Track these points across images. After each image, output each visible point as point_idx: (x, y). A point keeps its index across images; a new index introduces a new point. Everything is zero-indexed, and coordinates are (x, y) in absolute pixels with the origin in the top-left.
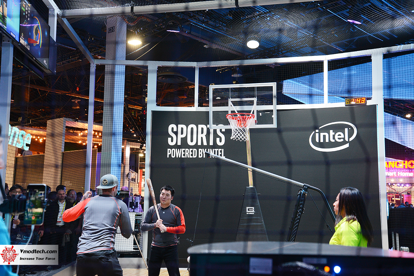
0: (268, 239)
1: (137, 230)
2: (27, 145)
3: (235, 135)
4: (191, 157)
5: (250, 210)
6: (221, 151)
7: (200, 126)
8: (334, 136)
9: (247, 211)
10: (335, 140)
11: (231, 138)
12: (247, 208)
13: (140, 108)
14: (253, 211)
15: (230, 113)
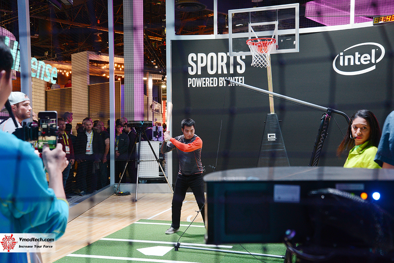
0: (289, 165)
1: (162, 158)
2: (54, 79)
3: (255, 62)
4: (211, 86)
5: (271, 136)
6: (241, 79)
7: (220, 54)
8: (359, 58)
9: (269, 138)
10: (361, 63)
11: (252, 65)
12: (269, 135)
13: (160, 39)
14: (275, 138)
15: (250, 38)
